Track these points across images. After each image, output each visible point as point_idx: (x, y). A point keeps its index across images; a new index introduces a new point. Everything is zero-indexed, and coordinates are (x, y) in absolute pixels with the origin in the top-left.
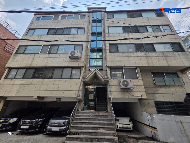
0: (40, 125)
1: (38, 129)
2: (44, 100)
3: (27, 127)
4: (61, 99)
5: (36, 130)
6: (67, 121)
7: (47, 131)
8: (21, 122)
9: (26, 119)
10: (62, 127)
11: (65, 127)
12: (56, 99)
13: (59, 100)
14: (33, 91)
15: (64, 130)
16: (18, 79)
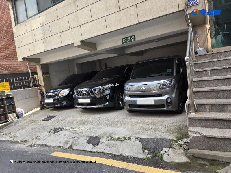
0: (109, 96)
1: (107, 103)
2: (98, 50)
3: (88, 101)
4: (134, 36)
5: (105, 104)
6: (169, 82)
7: (128, 105)
8: (75, 93)
9: (81, 89)
10: (160, 95)
11: (167, 96)
12: (123, 39)
13: (129, 39)
14: (68, 31)
15: (167, 102)
16: (34, 17)
